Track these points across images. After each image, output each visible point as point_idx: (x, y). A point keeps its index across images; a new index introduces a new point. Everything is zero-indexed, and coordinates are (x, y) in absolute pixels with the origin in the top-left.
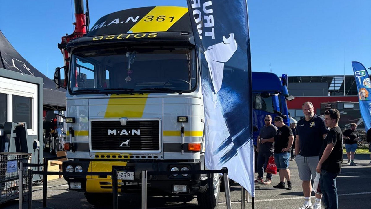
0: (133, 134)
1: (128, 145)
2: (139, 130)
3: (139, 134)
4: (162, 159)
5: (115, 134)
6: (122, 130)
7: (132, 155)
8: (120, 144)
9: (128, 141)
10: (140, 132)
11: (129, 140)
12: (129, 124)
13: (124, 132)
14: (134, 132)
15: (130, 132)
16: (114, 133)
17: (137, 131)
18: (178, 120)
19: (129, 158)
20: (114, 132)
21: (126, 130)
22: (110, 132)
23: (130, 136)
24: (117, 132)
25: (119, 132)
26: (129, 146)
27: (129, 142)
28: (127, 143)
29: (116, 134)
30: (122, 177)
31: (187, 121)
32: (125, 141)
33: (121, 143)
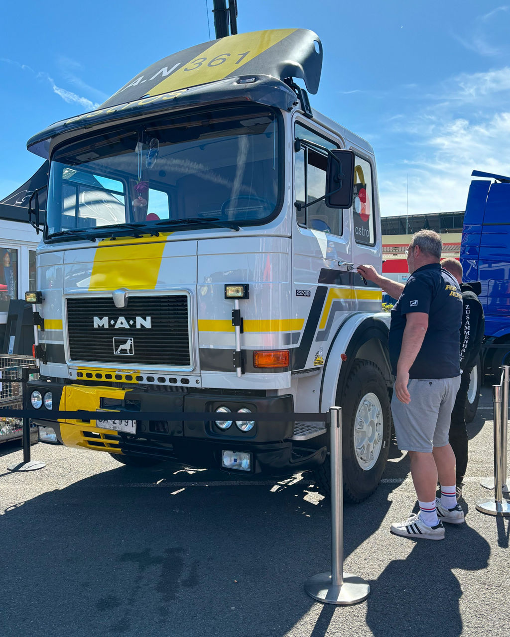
0: (138, 326)
1: (131, 350)
2: (150, 317)
3: (150, 327)
4: (199, 386)
5: (106, 326)
6: (118, 318)
7: (141, 375)
8: (116, 350)
9: (129, 342)
10: (152, 322)
11: (131, 340)
12: (130, 304)
13: (122, 322)
14: (139, 321)
15: (131, 322)
16: (103, 326)
17: (145, 320)
18: (226, 293)
19: (134, 381)
20: (104, 322)
21: (126, 318)
22: (97, 322)
23: (132, 331)
24: (109, 322)
25: (112, 322)
26: (132, 353)
27: (131, 345)
28: (127, 346)
29: (108, 327)
30: (115, 425)
31: (246, 296)
32: (125, 342)
33: (117, 347)
